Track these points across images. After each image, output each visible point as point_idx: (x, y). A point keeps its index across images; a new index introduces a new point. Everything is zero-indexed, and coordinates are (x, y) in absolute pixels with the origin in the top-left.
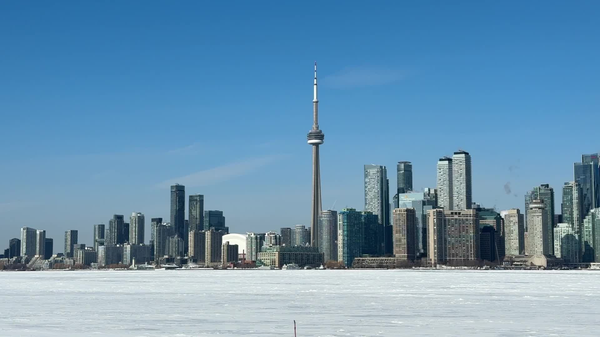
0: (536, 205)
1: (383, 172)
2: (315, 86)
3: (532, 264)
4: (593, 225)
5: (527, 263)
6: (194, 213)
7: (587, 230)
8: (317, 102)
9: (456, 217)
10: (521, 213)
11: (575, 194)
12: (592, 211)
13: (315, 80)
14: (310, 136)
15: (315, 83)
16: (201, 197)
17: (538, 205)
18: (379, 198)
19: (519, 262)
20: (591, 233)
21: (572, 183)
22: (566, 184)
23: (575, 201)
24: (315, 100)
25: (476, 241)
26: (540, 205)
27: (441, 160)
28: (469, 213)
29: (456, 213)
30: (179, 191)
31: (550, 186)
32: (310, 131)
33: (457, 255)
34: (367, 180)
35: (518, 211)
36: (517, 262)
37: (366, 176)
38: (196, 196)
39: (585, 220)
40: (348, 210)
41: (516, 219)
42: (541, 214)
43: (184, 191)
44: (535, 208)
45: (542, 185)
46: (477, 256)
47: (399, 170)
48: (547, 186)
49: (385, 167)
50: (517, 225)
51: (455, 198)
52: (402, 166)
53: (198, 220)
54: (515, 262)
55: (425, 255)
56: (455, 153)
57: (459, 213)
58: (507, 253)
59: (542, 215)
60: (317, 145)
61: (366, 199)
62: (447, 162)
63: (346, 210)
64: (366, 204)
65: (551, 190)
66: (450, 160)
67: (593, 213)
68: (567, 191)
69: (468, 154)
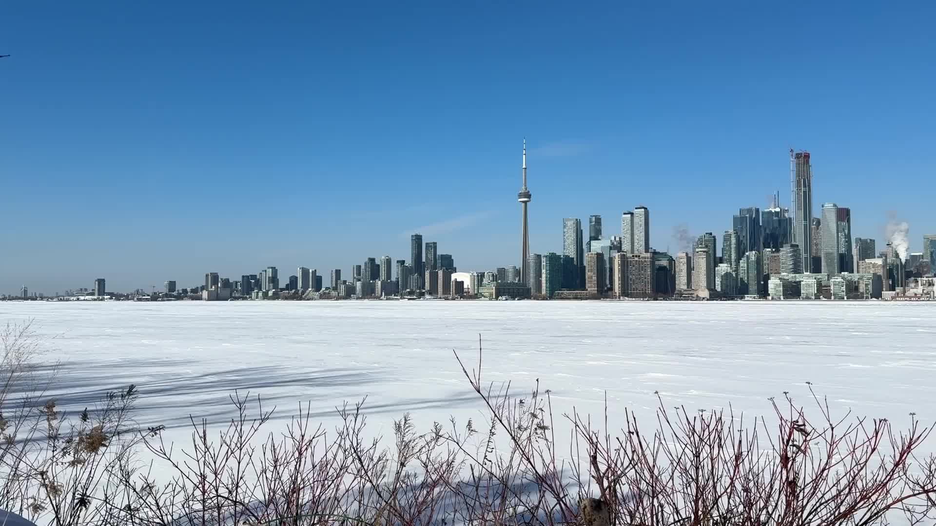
0: (701, 250)
1: (578, 223)
2: (524, 156)
3: (697, 296)
4: (748, 266)
5: (693, 296)
6: (429, 256)
7: (743, 269)
8: (526, 168)
9: (636, 259)
10: (689, 256)
11: (733, 240)
12: (747, 254)
13: (524, 151)
14: (520, 196)
16: (435, 243)
17: (703, 250)
18: (575, 244)
19: (687, 294)
20: (746, 272)
21: (731, 231)
22: (726, 232)
23: (733, 246)
24: (524, 167)
25: (652, 278)
26: (705, 250)
27: (625, 214)
28: (646, 256)
29: (636, 256)
30: (418, 239)
32: (520, 192)
33: (637, 289)
34: (566, 230)
35: (687, 254)
36: (685, 294)
37: (564, 227)
38: (431, 243)
39: (741, 261)
40: (550, 254)
41: (685, 260)
42: (705, 256)
43: (421, 239)
44: (701, 251)
45: (707, 234)
46: (653, 290)
47: (591, 222)
48: (711, 234)
49: (580, 220)
50: (686, 265)
51: (636, 244)
52: (594, 219)
53: (433, 262)
54: (683, 294)
55: (611, 289)
56: (636, 208)
57: (639, 256)
58: (677, 287)
59: (706, 258)
60: (525, 202)
61: (564, 245)
62: (629, 216)
63: (548, 254)
64: (564, 249)
65: (714, 237)
66: (632, 214)
67: (747, 256)
68: (727, 238)
69: (646, 209)
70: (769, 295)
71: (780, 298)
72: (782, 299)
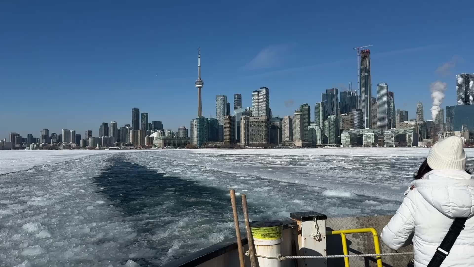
0: (298, 113)
1: (225, 98)
2: (199, 58)
3: (295, 145)
4: (329, 124)
5: (292, 145)
6: (143, 122)
7: (326, 127)
8: (200, 66)
9: (256, 120)
10: (291, 118)
11: (321, 109)
12: (329, 117)
13: (199, 55)
14: (197, 83)
15: (199, 57)
16: (147, 114)
17: (299, 113)
18: (223, 112)
19: (288, 144)
20: (328, 129)
21: (320, 103)
22: (316, 103)
23: (321, 112)
24: (199, 65)
25: (268, 133)
26: (300, 113)
27: (254, 92)
28: (263, 118)
29: (256, 118)
30: (136, 112)
31: (308, 105)
32: (197, 81)
33: (257, 141)
34: (217, 103)
35: (289, 117)
36: (287, 144)
37: (217, 101)
38: (145, 114)
39: (325, 122)
40: (211, 119)
41: (288, 121)
42: (300, 118)
43: (139, 111)
44: (298, 114)
45: (304, 104)
46: (268, 141)
47: (235, 98)
48: (307, 104)
49: (226, 96)
50: (288, 124)
51: (260, 111)
52: (236, 96)
53: (145, 125)
54: (286, 144)
55: (239, 140)
56: (261, 88)
57: (258, 118)
58: (283, 139)
59: (300, 119)
60: (200, 87)
61: (217, 113)
62: (257, 93)
63: (210, 119)
64: (217, 115)
65: (309, 107)
66: (258, 92)
67: (329, 118)
68: (317, 107)
69: (267, 88)
70: (341, 144)
71: (348, 147)
72: (350, 147)
